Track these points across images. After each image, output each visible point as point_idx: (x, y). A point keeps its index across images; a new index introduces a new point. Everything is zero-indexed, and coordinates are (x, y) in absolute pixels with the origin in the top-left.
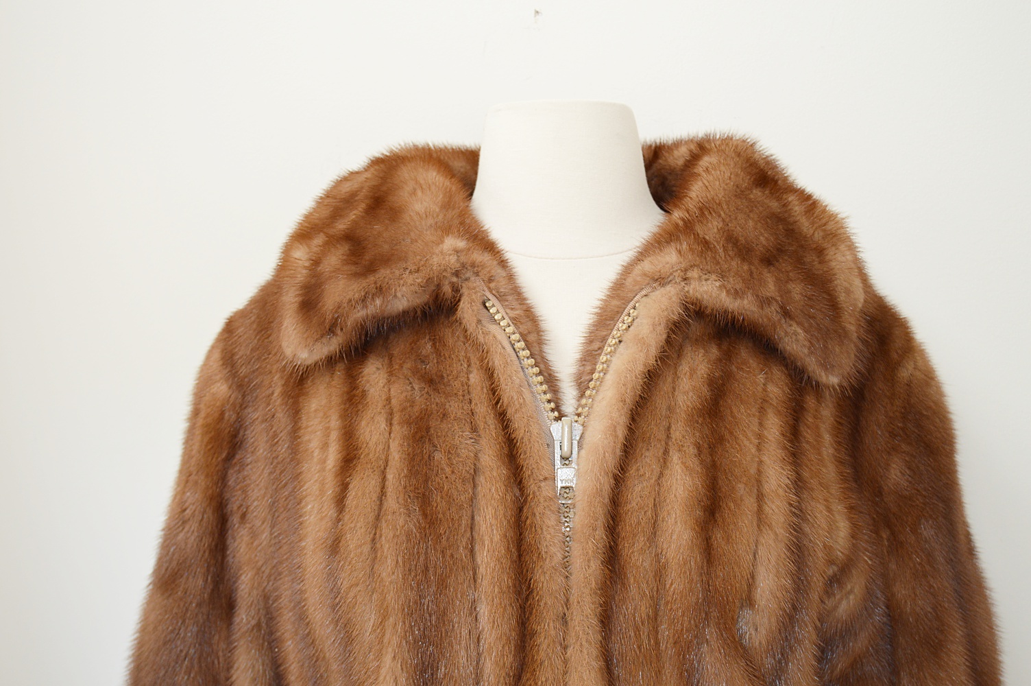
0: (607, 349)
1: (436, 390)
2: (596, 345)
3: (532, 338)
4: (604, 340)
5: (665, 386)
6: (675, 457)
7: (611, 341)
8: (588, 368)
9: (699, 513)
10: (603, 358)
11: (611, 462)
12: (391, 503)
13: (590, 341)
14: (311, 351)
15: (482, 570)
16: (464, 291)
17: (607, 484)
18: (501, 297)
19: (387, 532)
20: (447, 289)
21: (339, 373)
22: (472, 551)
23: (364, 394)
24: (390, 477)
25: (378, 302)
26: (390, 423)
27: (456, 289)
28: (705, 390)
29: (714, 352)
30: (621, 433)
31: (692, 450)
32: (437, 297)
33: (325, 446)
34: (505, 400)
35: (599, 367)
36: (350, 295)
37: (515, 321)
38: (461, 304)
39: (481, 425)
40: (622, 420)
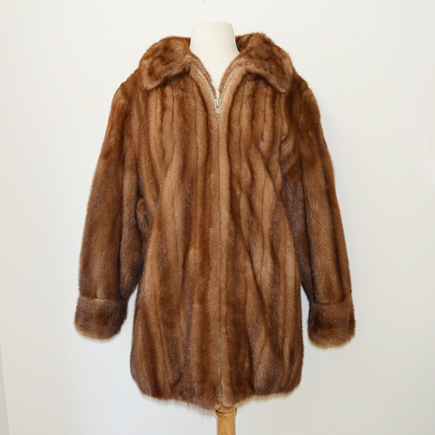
0: (227, 81)
1: (185, 92)
2: (224, 81)
3: (208, 79)
4: (226, 80)
5: (242, 89)
6: (244, 105)
7: (228, 80)
8: (222, 87)
9: (250, 117)
10: (226, 83)
11: (229, 106)
12: (175, 117)
13: (223, 80)
14: (152, 85)
15: (198, 131)
16: (192, 68)
17: (228, 111)
18: (200, 69)
19: (174, 124)
20: (187, 68)
21: (159, 90)
22: (196, 127)
23: (166, 95)
24: (174, 112)
25: (170, 71)
26: (173, 100)
27: (189, 68)
28: (251, 91)
29: (253, 83)
30: (231, 99)
31: (248, 104)
32: (184, 70)
33: (156, 108)
34: (203, 92)
35: (225, 86)
36: (162, 69)
37: (204, 75)
38: (191, 71)
39: (197, 99)
40: (231, 97)
